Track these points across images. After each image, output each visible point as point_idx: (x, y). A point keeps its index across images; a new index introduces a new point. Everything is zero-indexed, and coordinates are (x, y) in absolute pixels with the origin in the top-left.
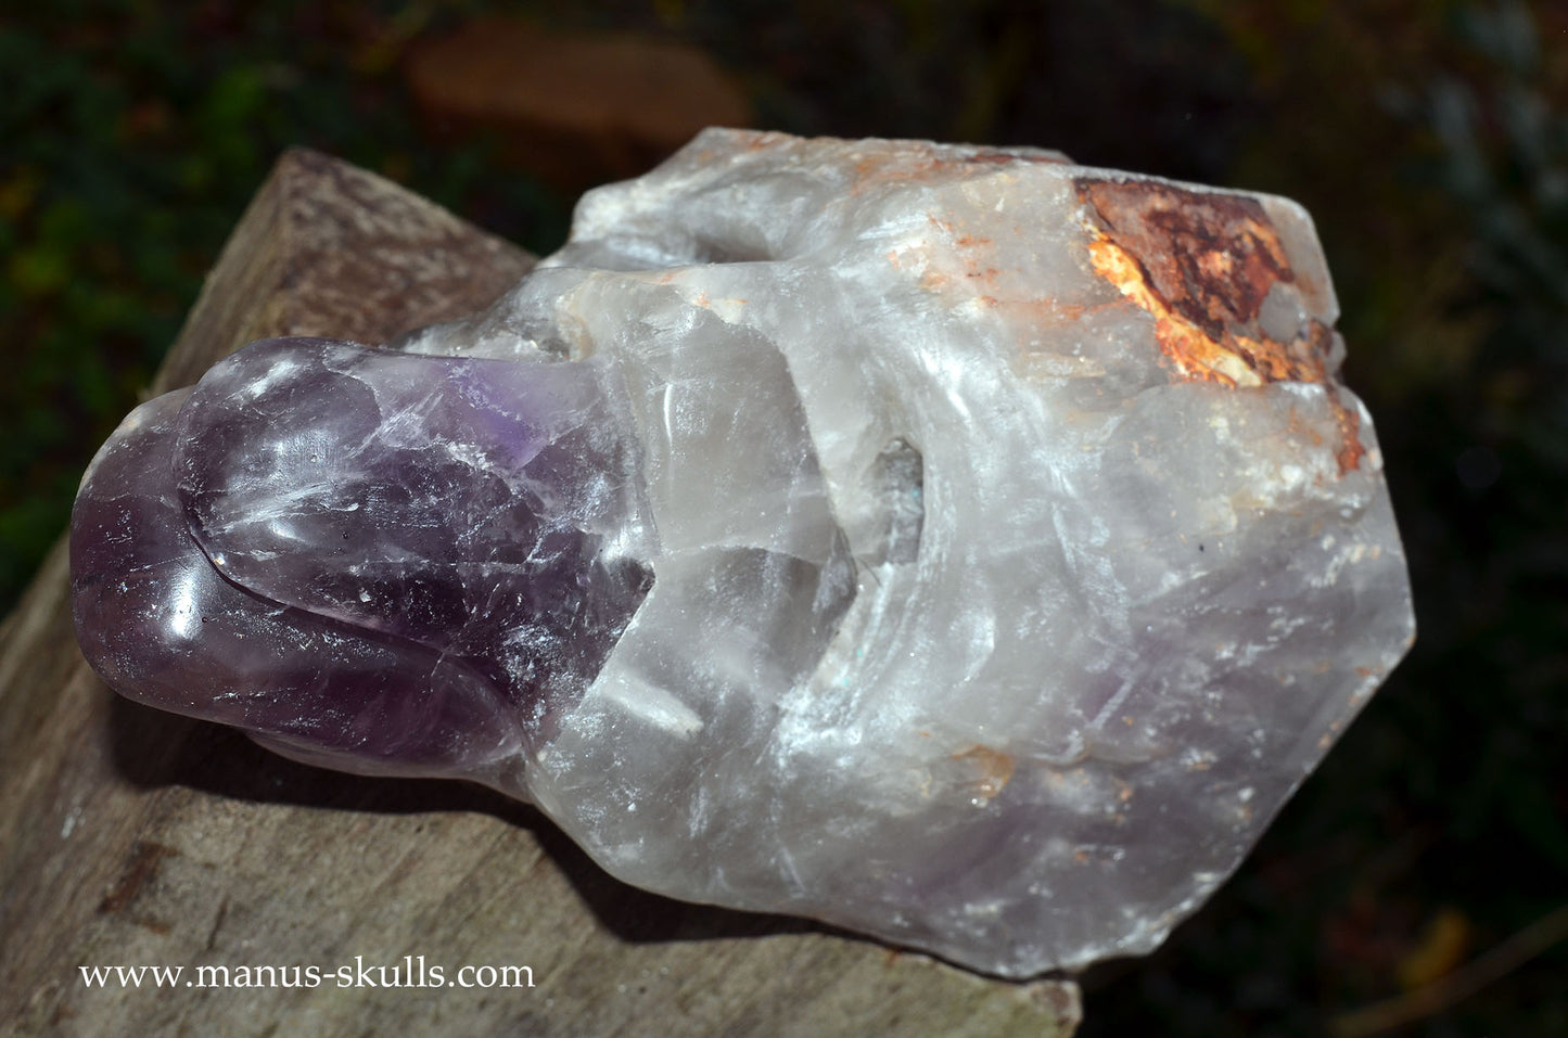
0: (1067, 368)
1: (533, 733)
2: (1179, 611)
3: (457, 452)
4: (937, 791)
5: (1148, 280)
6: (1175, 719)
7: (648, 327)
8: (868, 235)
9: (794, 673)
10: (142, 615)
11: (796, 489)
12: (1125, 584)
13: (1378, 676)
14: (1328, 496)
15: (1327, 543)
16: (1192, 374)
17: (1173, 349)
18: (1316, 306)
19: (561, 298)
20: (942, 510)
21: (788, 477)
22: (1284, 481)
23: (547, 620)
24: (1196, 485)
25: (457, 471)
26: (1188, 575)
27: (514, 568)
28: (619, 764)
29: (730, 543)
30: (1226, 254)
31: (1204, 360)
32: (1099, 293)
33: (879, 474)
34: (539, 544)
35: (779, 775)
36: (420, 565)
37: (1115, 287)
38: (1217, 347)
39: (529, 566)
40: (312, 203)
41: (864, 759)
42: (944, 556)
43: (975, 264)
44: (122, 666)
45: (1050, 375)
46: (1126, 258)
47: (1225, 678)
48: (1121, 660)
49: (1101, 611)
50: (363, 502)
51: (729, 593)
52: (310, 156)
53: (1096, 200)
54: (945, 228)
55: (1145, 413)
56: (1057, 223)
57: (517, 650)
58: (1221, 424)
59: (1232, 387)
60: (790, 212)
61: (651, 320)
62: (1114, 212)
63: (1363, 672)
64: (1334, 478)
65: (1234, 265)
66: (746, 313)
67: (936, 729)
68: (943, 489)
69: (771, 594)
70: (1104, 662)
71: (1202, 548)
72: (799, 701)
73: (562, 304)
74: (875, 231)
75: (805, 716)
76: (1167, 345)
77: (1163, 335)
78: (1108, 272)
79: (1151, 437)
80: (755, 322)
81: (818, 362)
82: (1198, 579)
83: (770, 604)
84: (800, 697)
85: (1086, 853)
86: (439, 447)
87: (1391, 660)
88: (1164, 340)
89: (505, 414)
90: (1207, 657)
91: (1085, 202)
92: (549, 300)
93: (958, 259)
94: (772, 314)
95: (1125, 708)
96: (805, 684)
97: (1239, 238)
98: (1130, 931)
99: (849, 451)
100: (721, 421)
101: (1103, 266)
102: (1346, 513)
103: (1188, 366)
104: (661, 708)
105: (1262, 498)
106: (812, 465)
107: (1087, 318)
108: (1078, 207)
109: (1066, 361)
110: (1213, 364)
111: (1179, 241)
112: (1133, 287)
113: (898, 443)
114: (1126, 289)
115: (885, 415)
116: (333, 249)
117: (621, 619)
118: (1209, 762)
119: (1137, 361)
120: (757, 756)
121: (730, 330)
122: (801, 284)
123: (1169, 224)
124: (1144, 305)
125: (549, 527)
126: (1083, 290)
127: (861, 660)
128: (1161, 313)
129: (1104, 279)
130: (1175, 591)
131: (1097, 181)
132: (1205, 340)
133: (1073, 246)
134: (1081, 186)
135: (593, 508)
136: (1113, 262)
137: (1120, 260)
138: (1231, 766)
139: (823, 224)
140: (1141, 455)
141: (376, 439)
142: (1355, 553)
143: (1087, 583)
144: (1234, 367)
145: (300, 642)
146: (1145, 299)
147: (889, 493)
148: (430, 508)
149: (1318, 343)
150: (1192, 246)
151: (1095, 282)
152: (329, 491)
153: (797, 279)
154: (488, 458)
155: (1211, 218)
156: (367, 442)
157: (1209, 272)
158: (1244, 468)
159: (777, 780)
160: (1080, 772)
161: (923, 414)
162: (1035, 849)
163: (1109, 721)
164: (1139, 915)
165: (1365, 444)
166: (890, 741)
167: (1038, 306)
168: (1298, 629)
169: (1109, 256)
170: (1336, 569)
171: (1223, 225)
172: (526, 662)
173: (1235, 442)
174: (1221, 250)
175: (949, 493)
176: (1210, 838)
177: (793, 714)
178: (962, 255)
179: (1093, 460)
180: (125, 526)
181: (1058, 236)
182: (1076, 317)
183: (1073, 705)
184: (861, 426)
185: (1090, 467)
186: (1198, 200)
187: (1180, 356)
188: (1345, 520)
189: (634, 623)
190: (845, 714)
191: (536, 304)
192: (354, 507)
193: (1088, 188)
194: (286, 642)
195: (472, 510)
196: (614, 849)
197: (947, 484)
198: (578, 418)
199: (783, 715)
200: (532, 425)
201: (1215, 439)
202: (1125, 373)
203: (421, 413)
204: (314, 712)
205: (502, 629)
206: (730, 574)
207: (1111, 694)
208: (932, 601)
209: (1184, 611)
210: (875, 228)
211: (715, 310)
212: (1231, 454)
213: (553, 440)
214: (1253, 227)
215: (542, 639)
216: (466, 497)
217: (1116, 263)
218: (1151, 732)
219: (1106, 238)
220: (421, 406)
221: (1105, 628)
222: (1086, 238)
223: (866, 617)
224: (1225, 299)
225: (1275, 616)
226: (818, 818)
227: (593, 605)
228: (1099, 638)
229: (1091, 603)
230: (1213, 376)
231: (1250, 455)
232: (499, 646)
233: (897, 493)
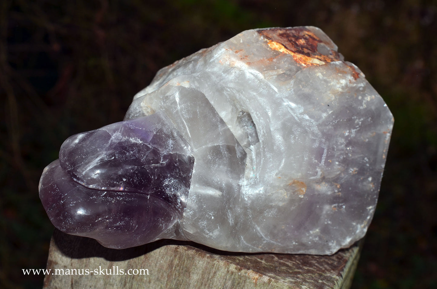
0: (275, 73)
1: (179, 208)
2: (330, 124)
3: (133, 140)
4: (289, 195)
5: (285, 47)
6: (342, 157)
7: (167, 96)
8: (212, 60)
9: (239, 175)
10: (70, 206)
11: (221, 129)
12: (313, 119)
13: (389, 132)
14: (355, 85)
15: (360, 98)
16: (307, 65)
17: (299, 61)
18: (331, 47)
19: (142, 103)
20: (259, 120)
21: (217, 126)
22: (342, 84)
23: (172, 176)
24: (320, 91)
25: (135, 145)
26: (328, 113)
27: (158, 165)
28: (205, 207)
29: (210, 145)
30: (303, 40)
31: (308, 61)
32: (275, 53)
33: (240, 122)
34: (162, 158)
35: (247, 202)
36: (135, 168)
37: (278, 51)
38: (310, 58)
39: (162, 164)
41: (267, 189)
42: (265, 131)
43: (241, 56)
44: (69, 222)
45: (272, 76)
46: (278, 44)
47: (350, 143)
48: (321, 142)
49: (310, 129)
50: (115, 156)
51: (215, 158)
53: (264, 34)
54: (230, 50)
55: (299, 78)
56: (257, 41)
57: (167, 186)
58: (319, 74)
59: (318, 65)
60: (190, 68)
61: (168, 94)
62: (270, 36)
63: (385, 133)
64: (354, 81)
65: (306, 42)
66: (190, 84)
67: (282, 175)
68: (257, 115)
69: (225, 155)
70: (317, 144)
71: (328, 106)
72: (244, 182)
73: (143, 104)
74: (213, 59)
75: (247, 185)
76: (297, 60)
77: (295, 59)
78: (275, 48)
79: (303, 83)
80: (193, 86)
81: (213, 94)
82: (331, 114)
83: (226, 158)
84: (243, 181)
85: (335, 207)
86: (128, 140)
87: (391, 127)
88: (296, 60)
89: (140, 129)
90: (342, 136)
91: (262, 35)
92: (139, 105)
93: (237, 56)
94: (197, 84)
95: (328, 157)
96: (244, 177)
97: (304, 35)
98: (357, 229)
99: (230, 116)
100: (195, 113)
101: (273, 47)
102: (361, 89)
103: (305, 64)
104: (210, 190)
105: (338, 89)
106: (222, 121)
107: (275, 60)
108: (261, 36)
109: (274, 71)
110: (311, 62)
111: (289, 39)
112: (283, 50)
113: (241, 113)
114: (281, 51)
115: (234, 105)
117: (190, 171)
118: (356, 171)
119: (292, 66)
120: (239, 199)
121: (188, 89)
122: (200, 76)
123: (285, 36)
124: (287, 53)
125: (163, 154)
126: (271, 54)
127: (255, 170)
128: (292, 54)
129: (275, 50)
130: (326, 118)
131: (262, 30)
132: (306, 57)
133: (264, 45)
134: (259, 32)
135: (172, 147)
136: (275, 45)
137: (277, 44)
138: (362, 171)
139: (199, 66)
140: (303, 88)
141: (112, 141)
142: (368, 98)
143: (304, 123)
144: (316, 61)
145: (112, 201)
146: (287, 52)
147: (244, 127)
148: (132, 154)
149: (335, 55)
150: (293, 39)
151: (273, 51)
152: (105, 156)
153: (199, 75)
154: (141, 141)
155: (295, 33)
156: (110, 142)
157: (300, 44)
158: (330, 83)
159: (247, 204)
160: (323, 183)
161: (244, 98)
162: (321, 209)
163: (325, 162)
164: (357, 224)
165: (359, 72)
166: (271, 182)
167: (262, 61)
168: (362, 122)
169: (274, 44)
170: (365, 103)
171: (299, 33)
172: (171, 189)
173: (325, 78)
174: (301, 39)
175: (259, 115)
176: (366, 195)
177: (244, 186)
178: (237, 55)
179: (291, 92)
180: (56, 188)
181: (259, 43)
182: (272, 61)
183: (314, 159)
184: (230, 110)
185: (291, 94)
186: (290, 30)
187: (302, 62)
188: (362, 91)
189: (194, 171)
190: (257, 180)
191: (136, 108)
192: (113, 158)
193: (261, 32)
194: (108, 201)
195: (142, 153)
196: (212, 233)
197: (258, 113)
198: (159, 126)
199: (241, 186)
200: (148, 130)
201: (320, 79)
202: (290, 70)
203: (120, 132)
204: (122, 219)
205: (161, 181)
206: (213, 153)
207: (322, 154)
208: (267, 144)
209: (331, 123)
210: (213, 58)
211: (182, 85)
212: (326, 81)
213: (155, 133)
214: (307, 33)
215: (172, 181)
216: (139, 151)
217: (276, 45)
218: (337, 163)
219: (271, 41)
220: (119, 131)
221: (313, 133)
222: (266, 42)
223: (252, 160)
224: (307, 48)
225: (355, 120)
226: (261, 212)
227: (182, 170)
228: (313, 138)
229: (307, 128)
230: (312, 64)
231: (330, 79)
232: (162, 186)
233: (246, 127)
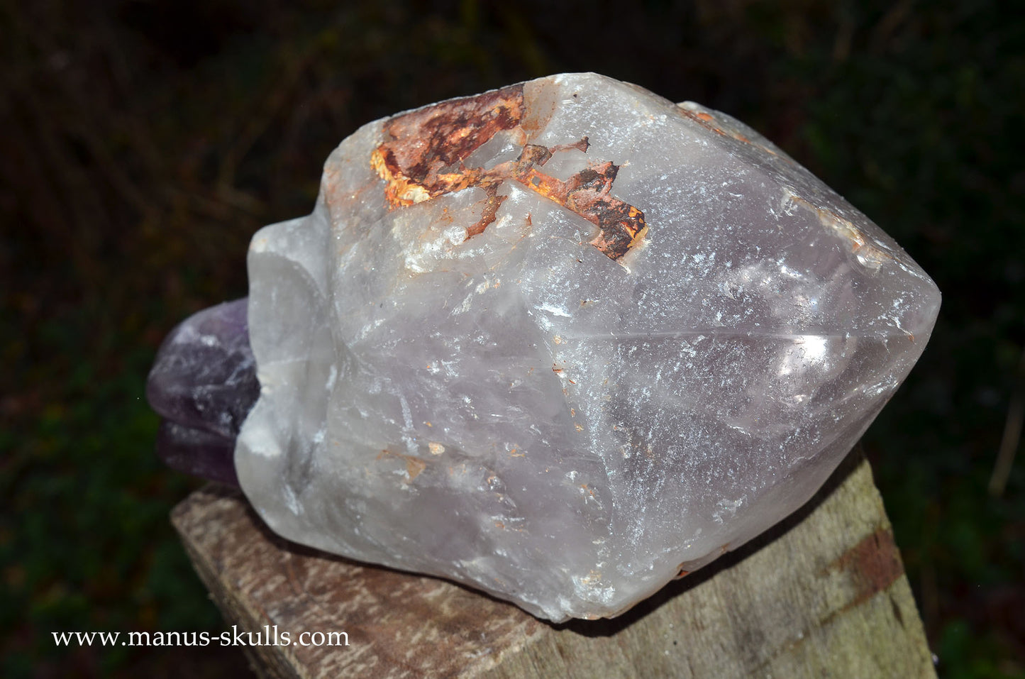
2: (381, 347)
4: (373, 480)
15: (470, 284)
40: (197, 525)
48: (384, 383)
52: (179, 509)
63: (555, 371)
64: (461, 242)
66: (266, 246)
70: (377, 387)
71: (381, 306)
80: (272, 247)
85: (499, 522)
94: (283, 243)
105: (408, 267)
116: (224, 531)
119: (372, 209)
130: (371, 334)
142: (484, 287)
160: (464, 466)
170: (469, 300)
179: (343, 270)
185: (341, 275)
201: (393, 240)
202: (368, 218)
209: (384, 346)
212: (398, 246)
218: (446, 430)
231: (405, 243)
